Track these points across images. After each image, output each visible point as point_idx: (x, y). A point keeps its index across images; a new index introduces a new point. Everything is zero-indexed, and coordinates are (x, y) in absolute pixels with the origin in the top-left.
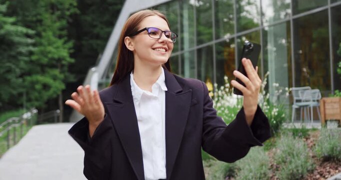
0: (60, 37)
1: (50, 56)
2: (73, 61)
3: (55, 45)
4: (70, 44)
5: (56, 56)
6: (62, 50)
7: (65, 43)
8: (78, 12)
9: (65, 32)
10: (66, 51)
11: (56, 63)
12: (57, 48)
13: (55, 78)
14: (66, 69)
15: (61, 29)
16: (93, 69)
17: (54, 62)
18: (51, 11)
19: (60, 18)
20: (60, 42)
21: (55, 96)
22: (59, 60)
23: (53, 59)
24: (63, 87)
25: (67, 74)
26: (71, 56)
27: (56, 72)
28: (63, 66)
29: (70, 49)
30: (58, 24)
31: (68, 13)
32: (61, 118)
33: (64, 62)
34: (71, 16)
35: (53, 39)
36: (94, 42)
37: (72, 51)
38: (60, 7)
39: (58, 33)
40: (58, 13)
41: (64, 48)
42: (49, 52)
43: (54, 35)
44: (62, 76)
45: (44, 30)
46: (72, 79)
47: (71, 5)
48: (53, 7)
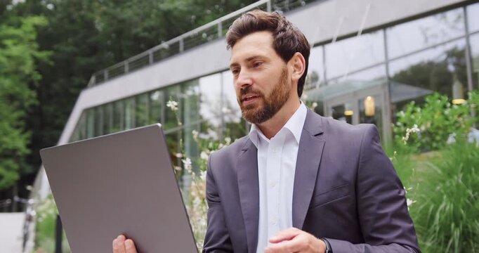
0: (17, 127)
1: (4, 146)
2: (29, 152)
3: (11, 135)
4: (28, 134)
5: (11, 146)
6: (19, 141)
8: (37, 103)
9: (22, 123)
10: (22, 141)
11: (11, 154)
12: (13, 138)
13: (8, 168)
14: (22, 159)
15: (20, 119)
17: (9, 153)
19: (21, 107)
20: (16, 133)
21: (8, 187)
22: (15, 150)
23: (6, 149)
24: (17, 177)
25: (24, 165)
26: (28, 146)
27: (10, 162)
28: (18, 157)
29: (27, 139)
30: (16, 115)
33: (19, 153)
34: (32, 106)
35: (9, 129)
37: (29, 142)
38: (18, 97)
39: (16, 123)
40: (16, 103)
42: (4, 143)
43: (12, 126)
44: (16, 166)
46: (29, 169)
47: (30, 97)
48: (11, 98)
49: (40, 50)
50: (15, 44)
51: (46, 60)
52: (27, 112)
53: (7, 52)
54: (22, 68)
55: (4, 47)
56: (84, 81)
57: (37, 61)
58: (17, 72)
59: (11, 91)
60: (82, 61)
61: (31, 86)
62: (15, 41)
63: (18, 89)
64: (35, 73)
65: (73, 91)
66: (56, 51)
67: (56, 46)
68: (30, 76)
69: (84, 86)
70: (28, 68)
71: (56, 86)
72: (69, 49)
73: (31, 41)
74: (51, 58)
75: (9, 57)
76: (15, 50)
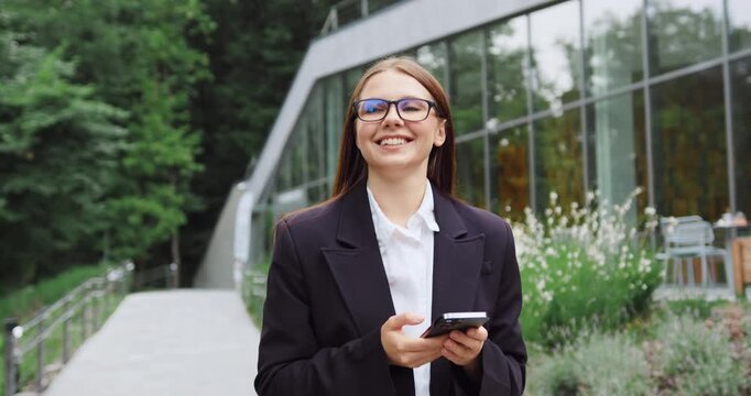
0: (176, 124)
1: (158, 159)
2: (201, 168)
3: (167, 140)
4: (196, 138)
5: (170, 161)
6: (179, 150)
7: (186, 136)
8: (210, 76)
9: (185, 116)
10: (188, 150)
11: (169, 173)
12: (171, 145)
13: (166, 203)
14: (185, 186)
15: (177, 110)
16: (241, 186)
17: (165, 173)
18: (158, 75)
19: (175, 89)
20: (176, 135)
21: (166, 237)
23: (162, 166)
24: (181, 219)
25: (190, 196)
26: (198, 159)
27: (169, 191)
28: (181, 179)
29: (195, 147)
30: (172, 101)
31: (192, 79)
32: (176, 281)
33: (184, 172)
35: (164, 128)
36: (239, 136)
37: (199, 151)
38: (175, 68)
39: (172, 116)
40: (173, 79)
41: (185, 146)
42: (157, 153)
43: (165, 119)
44: (180, 199)
45: (147, 112)
46: (198, 204)
47: (198, 64)
48: (162, 68)
54: (180, 9)
58: (170, 18)
59: (164, 55)
61: (195, 40)
63: (174, 50)
64: (206, 18)
68: (194, 23)
70: (192, 8)
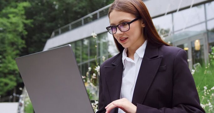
1: (9, 68)
3: (12, 63)
5: (12, 69)
8: (25, 46)
12: (13, 65)
13: (11, 80)
17: (11, 72)
18: (11, 46)
19: (18, 49)
20: (14, 62)
22: (14, 71)
23: (10, 70)
24: (15, 84)
25: (18, 78)
27: (12, 77)
28: (16, 74)
30: (15, 53)
31: (20, 47)
33: (17, 72)
34: (23, 48)
35: (11, 60)
38: (16, 44)
40: (15, 47)
44: (15, 79)
45: (7, 56)
47: (22, 43)
48: (13, 44)
49: (27, 19)
50: (14, 17)
51: (30, 24)
52: (20, 51)
53: (10, 20)
54: (18, 29)
55: (8, 18)
56: (49, 35)
57: (25, 25)
58: (15, 31)
59: (13, 41)
60: (48, 25)
61: (22, 38)
62: (14, 15)
63: (16, 39)
64: (24, 31)
65: (43, 40)
66: (35, 20)
67: (35, 17)
68: (22, 32)
69: (49, 37)
70: (21, 28)
71: (35, 38)
72: (41, 19)
73: (22, 15)
74: (32, 23)
75: (11, 23)
76: (14, 20)
